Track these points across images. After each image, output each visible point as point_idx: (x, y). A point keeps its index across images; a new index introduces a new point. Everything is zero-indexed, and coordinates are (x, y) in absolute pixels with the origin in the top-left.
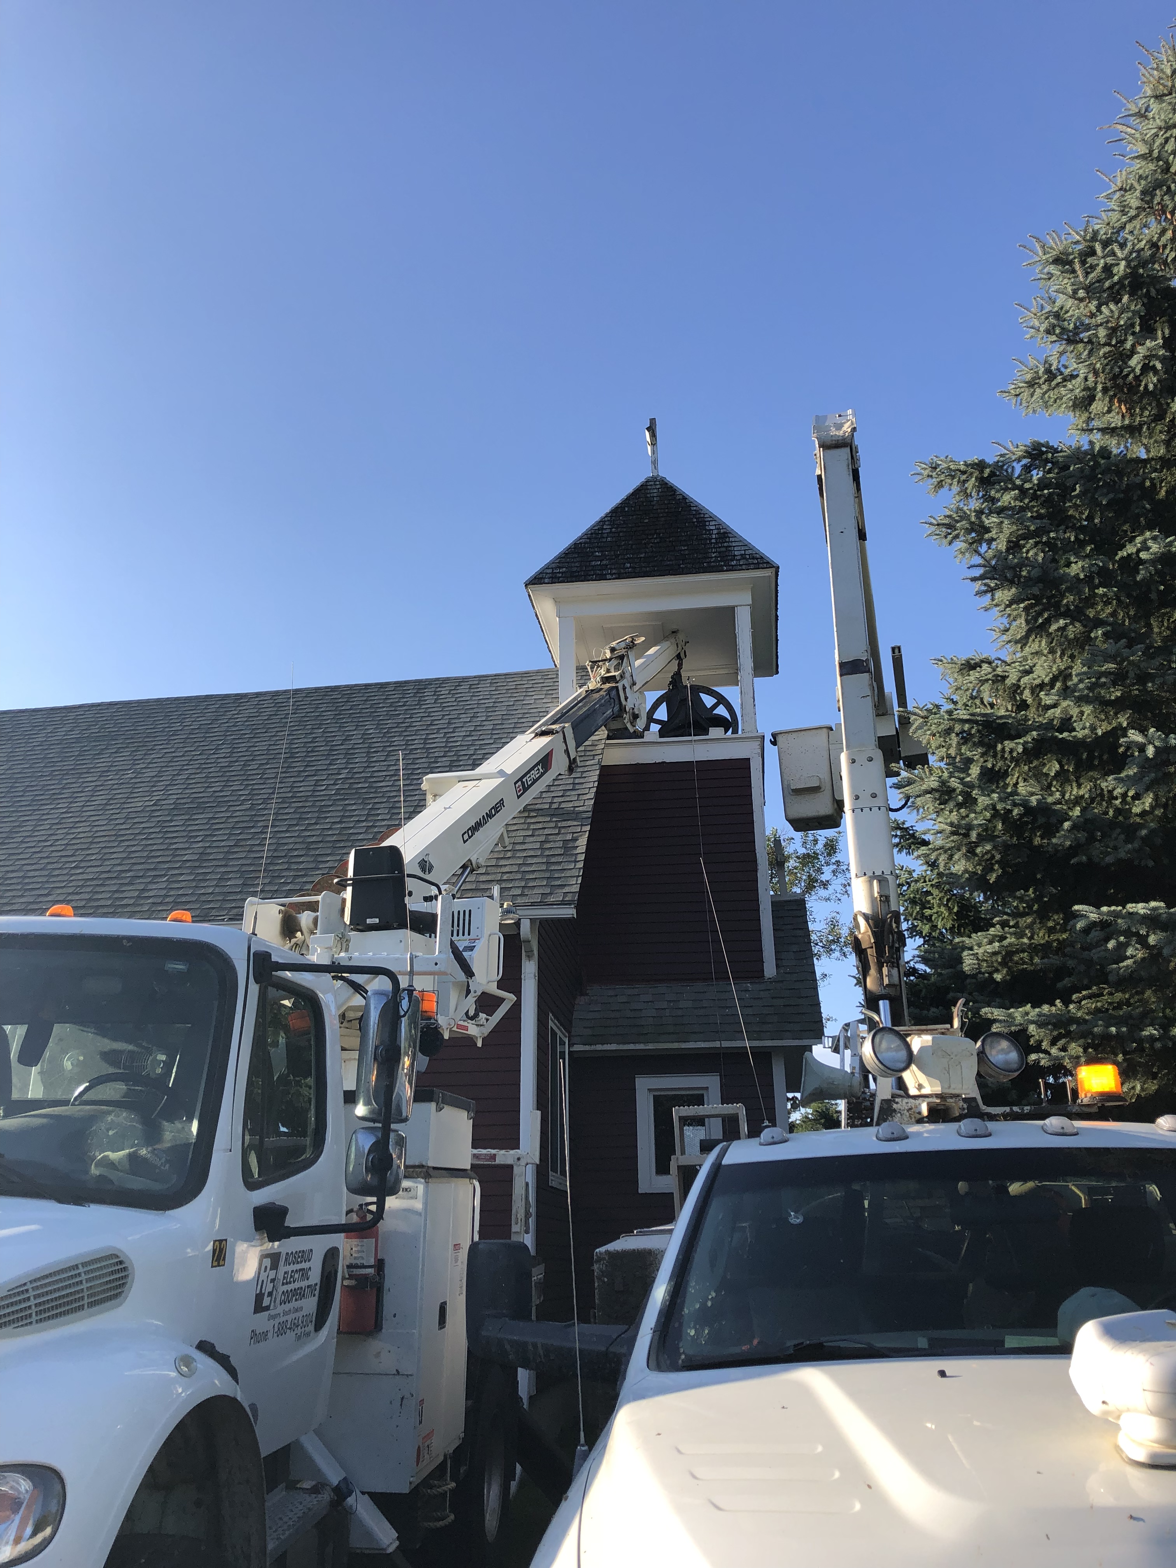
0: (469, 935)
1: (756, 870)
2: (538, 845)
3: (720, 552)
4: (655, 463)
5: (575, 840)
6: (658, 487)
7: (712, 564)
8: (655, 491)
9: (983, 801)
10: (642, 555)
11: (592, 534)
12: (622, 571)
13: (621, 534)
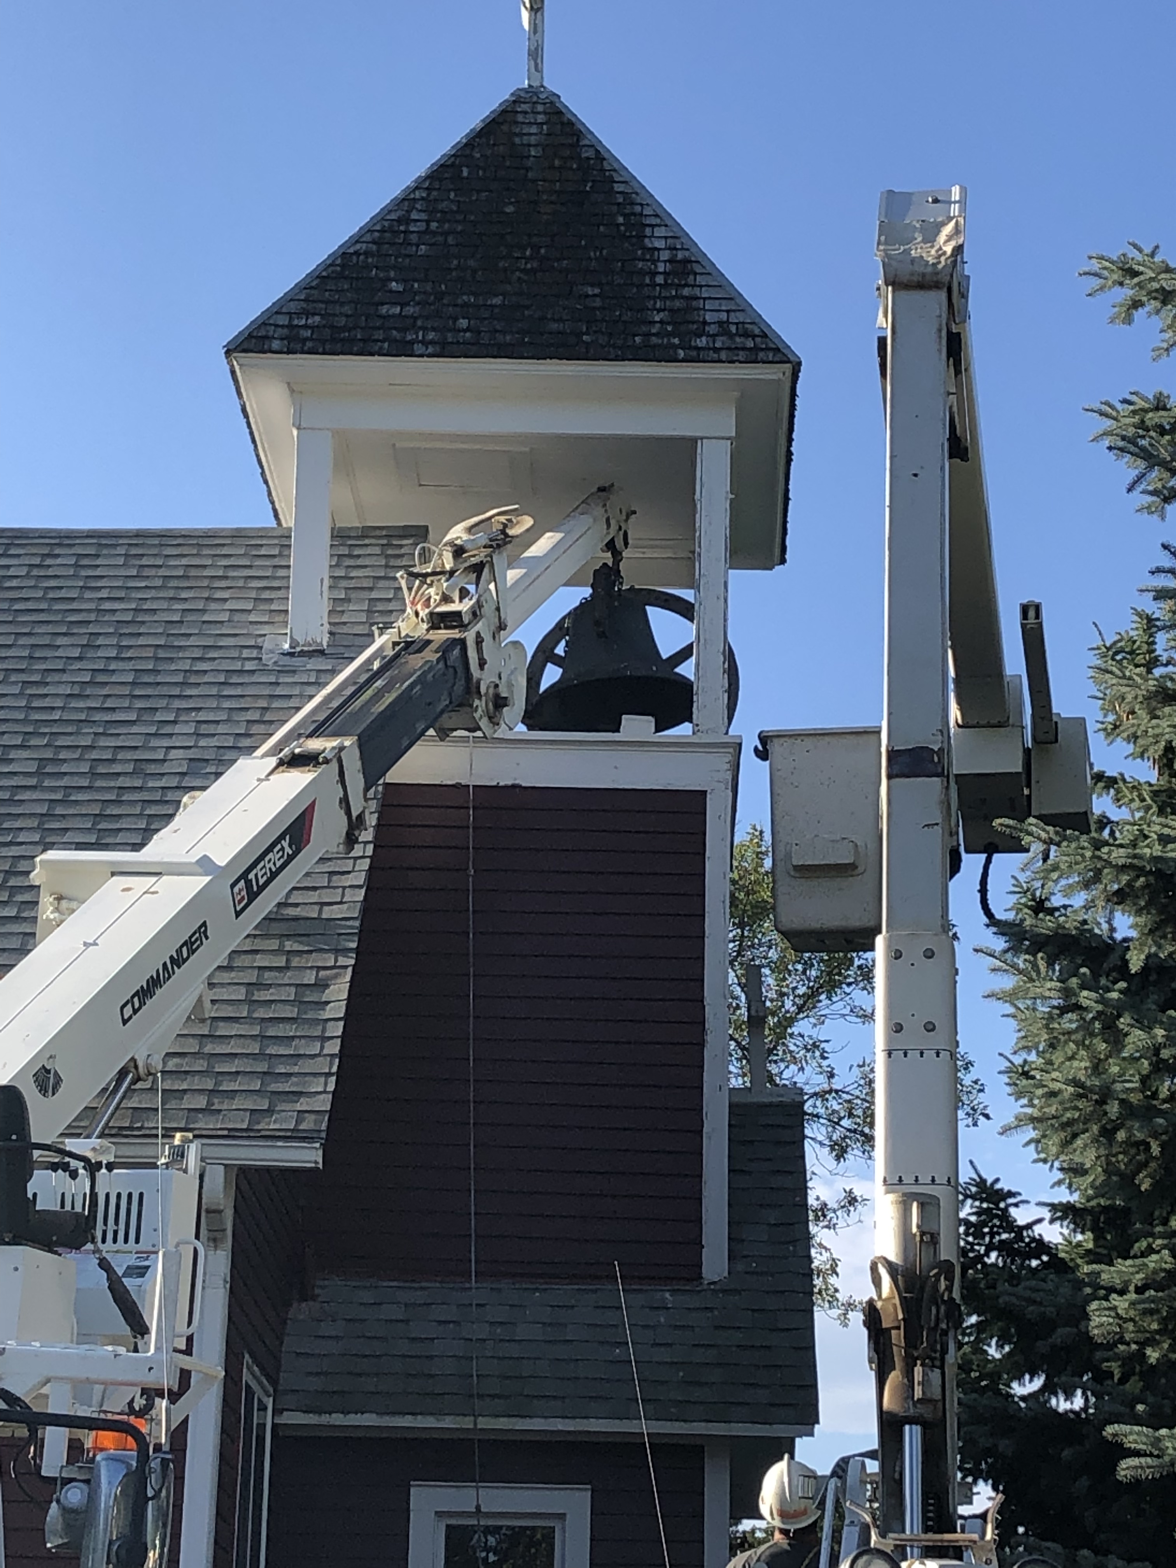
0: (137, 1241)
1: (702, 1044)
2: (240, 994)
3: (670, 310)
4: (535, 54)
5: (322, 985)
6: (541, 118)
7: (654, 340)
8: (534, 130)
9: (1136, 1039)
10: (497, 301)
11: (382, 231)
12: (450, 337)
13: (451, 240)
